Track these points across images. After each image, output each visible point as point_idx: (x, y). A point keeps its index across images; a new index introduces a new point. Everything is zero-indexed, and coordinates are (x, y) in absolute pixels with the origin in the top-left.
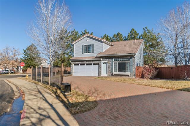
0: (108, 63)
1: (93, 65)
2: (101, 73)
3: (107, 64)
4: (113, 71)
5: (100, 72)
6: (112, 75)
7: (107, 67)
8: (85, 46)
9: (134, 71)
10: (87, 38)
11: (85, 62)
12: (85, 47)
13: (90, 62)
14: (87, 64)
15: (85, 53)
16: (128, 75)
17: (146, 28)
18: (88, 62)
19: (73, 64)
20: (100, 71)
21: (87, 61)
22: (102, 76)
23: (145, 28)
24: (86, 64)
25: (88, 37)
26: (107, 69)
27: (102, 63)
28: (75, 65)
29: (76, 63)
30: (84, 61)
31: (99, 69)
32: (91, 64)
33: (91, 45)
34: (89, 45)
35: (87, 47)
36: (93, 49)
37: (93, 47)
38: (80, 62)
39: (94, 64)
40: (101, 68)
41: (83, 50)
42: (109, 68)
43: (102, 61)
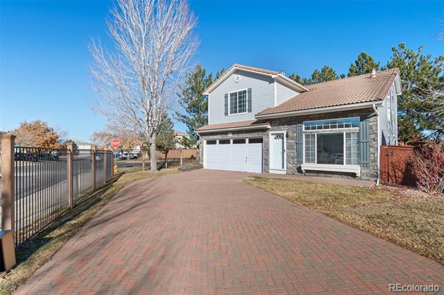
0: (287, 136)
1: (249, 142)
2: (267, 165)
3: (285, 139)
4: (302, 158)
5: (265, 162)
6: (299, 170)
7: (285, 148)
8: (232, 95)
9: (375, 161)
10: (235, 76)
11: (230, 135)
12: (231, 100)
13: (241, 136)
14: (236, 142)
15: (231, 113)
16: (353, 175)
17: (402, 46)
18: (236, 136)
19: (205, 142)
20: (266, 159)
21: (234, 132)
22: (271, 171)
23: (397, 48)
24: (232, 141)
25: (237, 72)
26: (285, 154)
27: (272, 138)
28: (209, 142)
29: (211, 138)
30: (226, 133)
31: (264, 155)
32: (243, 141)
33: (245, 92)
34: (240, 93)
35: (236, 99)
36: (250, 101)
37: (250, 97)
38: (219, 137)
39: (252, 141)
40: (268, 150)
41: (226, 105)
42: (290, 151)
43: (270, 133)
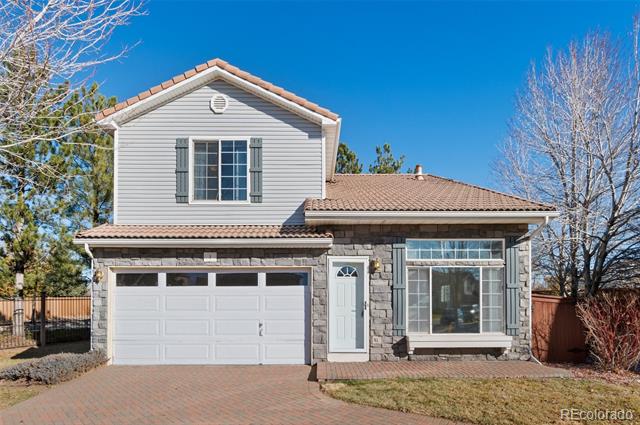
0: (372, 270)
1: (269, 283)
2: (322, 341)
3: (366, 275)
5: (314, 335)
7: (366, 298)
8: (199, 145)
10: (216, 95)
11: (210, 260)
12: (197, 159)
13: (245, 265)
14: (225, 280)
15: (197, 196)
18: (229, 265)
19: (112, 277)
20: (319, 328)
21: (222, 252)
22: (331, 358)
24: (212, 277)
25: (218, 83)
26: (366, 313)
27: (333, 271)
28: (126, 279)
29: (140, 264)
30: (198, 252)
31: (315, 316)
32: (250, 279)
33: (242, 145)
34: (227, 145)
35: (213, 160)
36: (257, 173)
37: (257, 160)
38: (171, 263)
39: (275, 279)
40: (324, 304)
41: (181, 173)
42: (378, 306)
43: (332, 259)
